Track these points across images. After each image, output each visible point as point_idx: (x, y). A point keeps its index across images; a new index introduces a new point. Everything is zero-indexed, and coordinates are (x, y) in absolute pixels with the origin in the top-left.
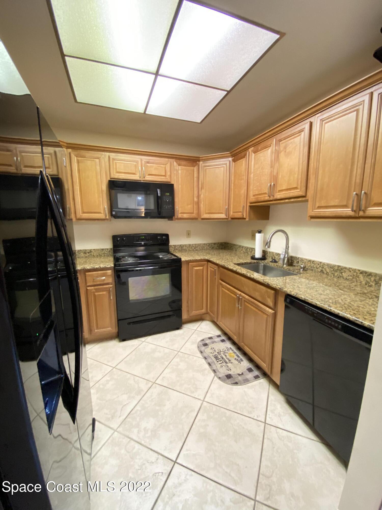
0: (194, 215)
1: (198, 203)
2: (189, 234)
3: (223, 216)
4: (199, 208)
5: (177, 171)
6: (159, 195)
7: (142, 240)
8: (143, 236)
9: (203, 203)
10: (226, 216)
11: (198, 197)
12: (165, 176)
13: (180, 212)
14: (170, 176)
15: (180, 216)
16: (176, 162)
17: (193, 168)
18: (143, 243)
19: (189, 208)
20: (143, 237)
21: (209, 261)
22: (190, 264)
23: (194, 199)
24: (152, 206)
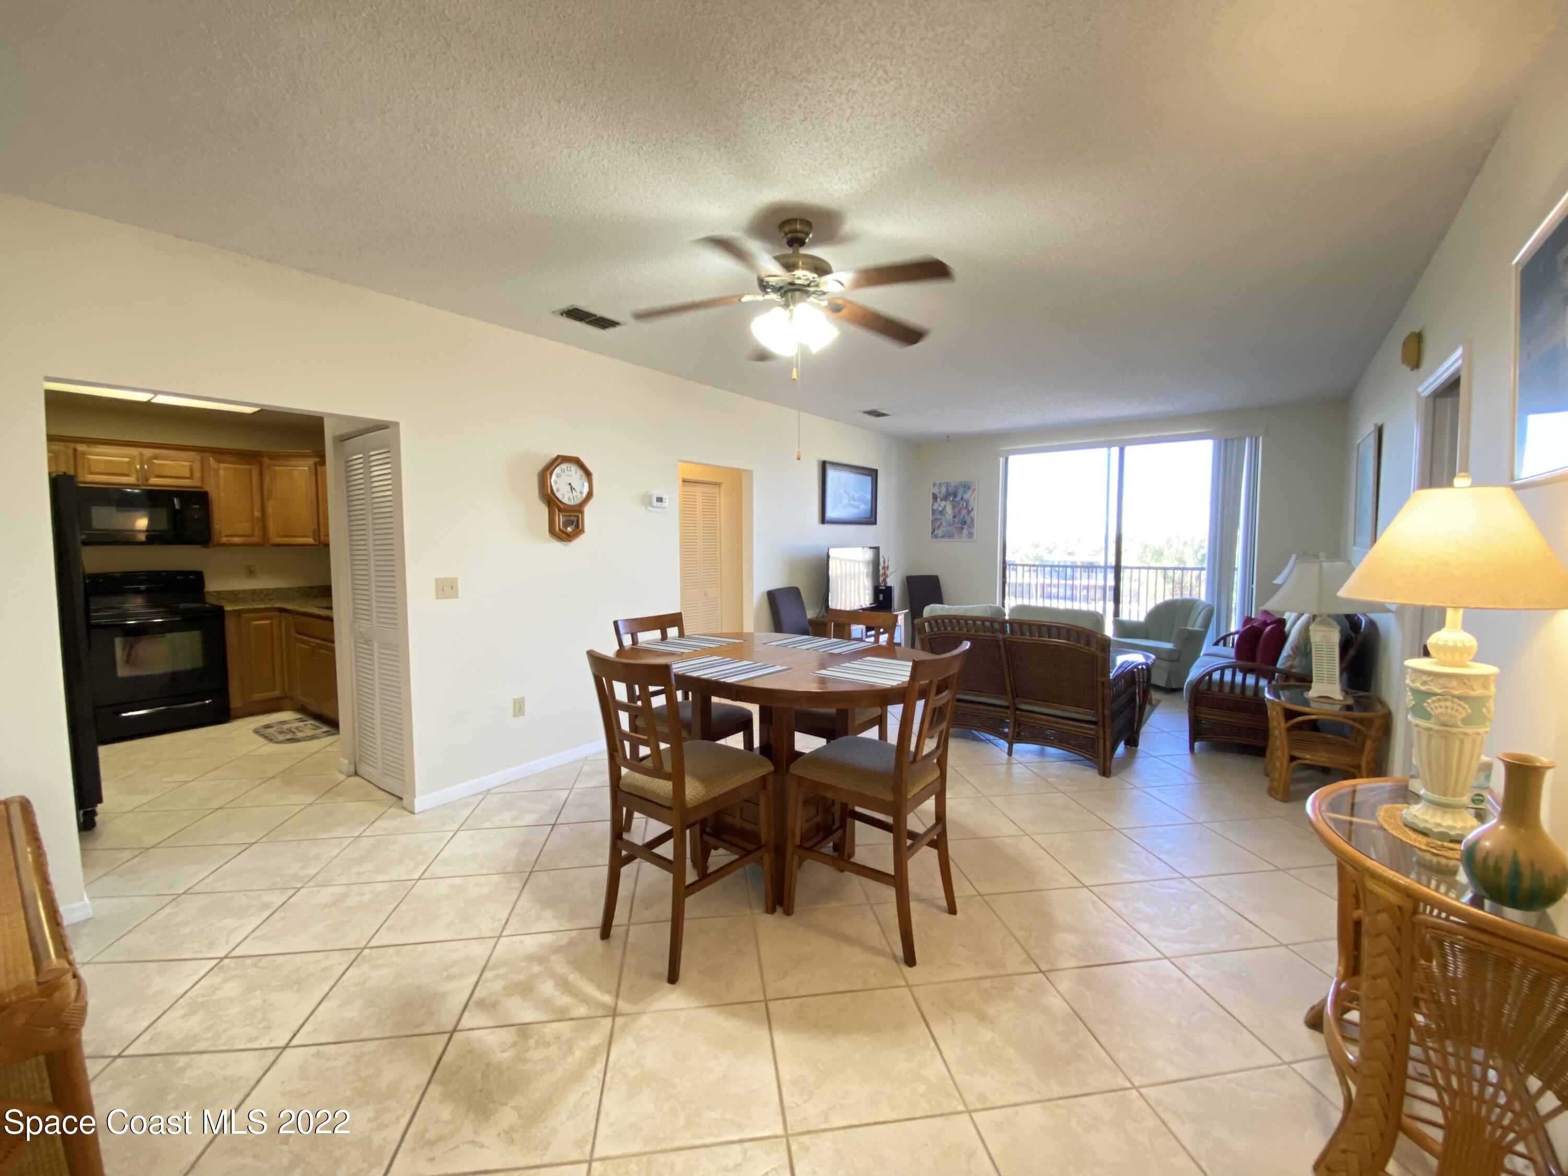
0: (255, 540)
1: (263, 520)
2: (251, 572)
3: (310, 540)
4: (264, 528)
5: (217, 471)
6: (177, 507)
7: (141, 583)
8: (142, 575)
9: (271, 519)
10: (315, 540)
11: (263, 510)
12: (191, 478)
13: (223, 534)
14: (202, 478)
15: (224, 540)
16: (214, 458)
17: (248, 467)
18: (143, 587)
19: (245, 527)
20: (145, 578)
21: (283, 610)
22: (244, 615)
23: (252, 512)
24: (163, 525)
